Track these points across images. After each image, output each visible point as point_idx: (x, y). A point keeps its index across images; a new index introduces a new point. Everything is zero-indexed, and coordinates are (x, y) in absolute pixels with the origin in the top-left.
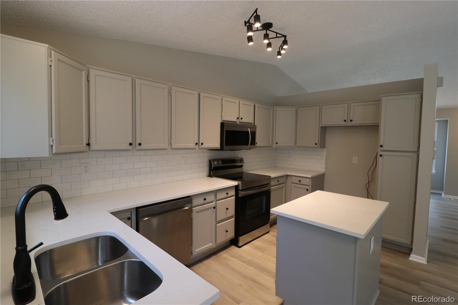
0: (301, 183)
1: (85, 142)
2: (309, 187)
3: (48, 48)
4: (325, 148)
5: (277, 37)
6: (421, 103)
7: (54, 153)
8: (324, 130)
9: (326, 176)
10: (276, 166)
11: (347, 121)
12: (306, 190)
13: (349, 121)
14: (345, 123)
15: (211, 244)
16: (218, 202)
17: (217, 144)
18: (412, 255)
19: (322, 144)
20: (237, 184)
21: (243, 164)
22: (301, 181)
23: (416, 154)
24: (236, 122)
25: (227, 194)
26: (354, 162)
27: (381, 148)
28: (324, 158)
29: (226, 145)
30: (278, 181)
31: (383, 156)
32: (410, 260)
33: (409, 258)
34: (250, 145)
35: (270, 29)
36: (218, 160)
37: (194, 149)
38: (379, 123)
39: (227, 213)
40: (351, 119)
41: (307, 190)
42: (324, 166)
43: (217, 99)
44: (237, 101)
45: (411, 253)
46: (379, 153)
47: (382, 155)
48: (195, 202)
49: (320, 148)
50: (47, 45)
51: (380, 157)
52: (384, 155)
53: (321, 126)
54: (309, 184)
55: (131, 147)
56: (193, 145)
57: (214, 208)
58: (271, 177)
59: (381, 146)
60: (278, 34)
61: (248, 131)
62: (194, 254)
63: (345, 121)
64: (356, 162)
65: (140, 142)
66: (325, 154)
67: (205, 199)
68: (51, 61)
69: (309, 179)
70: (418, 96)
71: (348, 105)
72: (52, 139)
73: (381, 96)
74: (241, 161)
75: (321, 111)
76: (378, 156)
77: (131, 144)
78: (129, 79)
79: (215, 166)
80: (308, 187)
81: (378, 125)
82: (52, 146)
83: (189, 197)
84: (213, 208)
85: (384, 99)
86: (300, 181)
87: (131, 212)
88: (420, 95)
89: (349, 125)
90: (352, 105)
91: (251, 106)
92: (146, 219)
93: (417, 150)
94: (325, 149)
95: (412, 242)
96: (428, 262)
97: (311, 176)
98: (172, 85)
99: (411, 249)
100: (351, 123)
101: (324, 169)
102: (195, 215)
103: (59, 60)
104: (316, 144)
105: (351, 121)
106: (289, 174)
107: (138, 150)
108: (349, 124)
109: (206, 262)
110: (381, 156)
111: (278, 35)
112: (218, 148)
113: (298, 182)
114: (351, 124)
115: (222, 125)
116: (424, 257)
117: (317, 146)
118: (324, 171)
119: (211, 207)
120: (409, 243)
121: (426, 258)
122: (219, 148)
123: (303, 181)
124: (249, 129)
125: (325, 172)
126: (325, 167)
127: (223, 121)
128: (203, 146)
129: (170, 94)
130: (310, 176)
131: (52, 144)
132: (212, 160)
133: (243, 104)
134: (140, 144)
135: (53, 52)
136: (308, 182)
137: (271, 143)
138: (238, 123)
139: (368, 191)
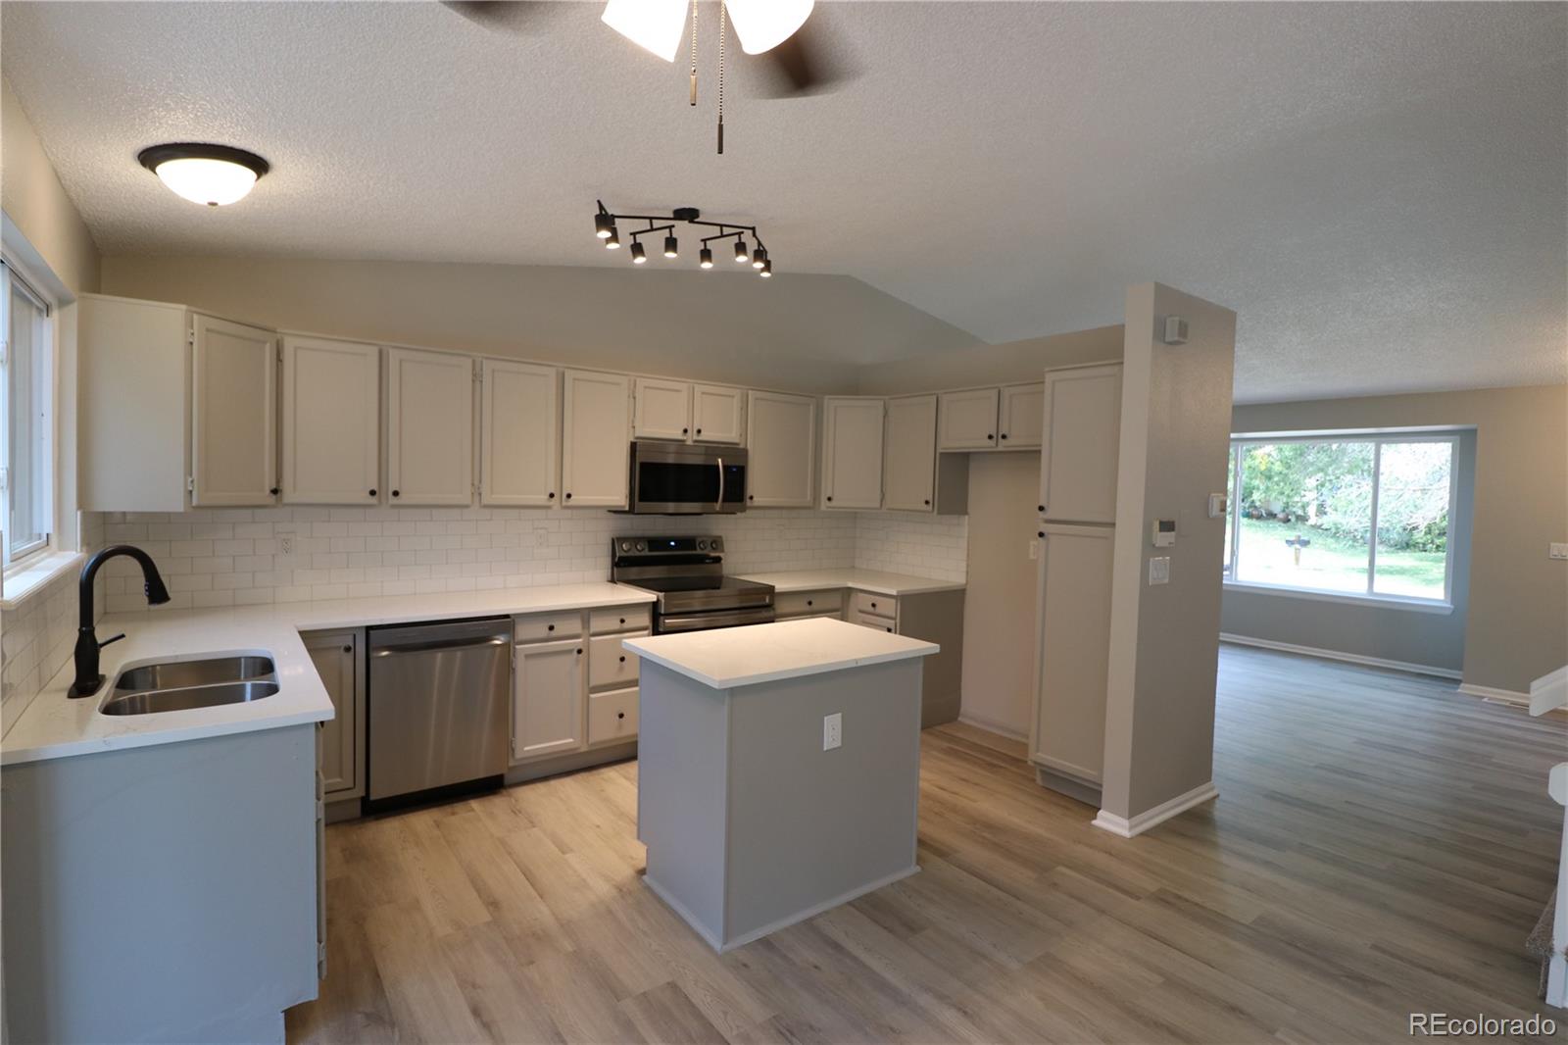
0: (878, 610)
1: (269, 483)
2: (893, 622)
3: (187, 311)
4: (966, 514)
5: (722, 236)
7: (194, 504)
8: (956, 462)
9: (968, 592)
10: (853, 567)
11: (994, 437)
13: (999, 437)
14: (992, 443)
15: (571, 740)
16: (593, 639)
17: (618, 498)
18: (1101, 814)
19: (952, 503)
20: (655, 600)
21: (721, 555)
22: (877, 607)
24: (683, 441)
25: (622, 621)
27: (1041, 515)
28: (963, 543)
29: (641, 500)
30: (810, 603)
31: (1046, 535)
32: (1093, 825)
33: (1091, 820)
34: (724, 500)
35: (696, 220)
36: (635, 540)
37: (548, 507)
38: (1040, 445)
39: (621, 669)
40: (1002, 432)
41: (889, 630)
42: (961, 565)
43: (618, 384)
44: (683, 386)
45: (1099, 807)
47: (1045, 531)
48: (523, 631)
49: (944, 514)
50: (184, 307)
51: (1040, 539)
52: (1049, 534)
53: (939, 450)
54: (894, 615)
55: (373, 500)
56: (543, 499)
57: (580, 651)
58: (777, 591)
59: (1043, 509)
60: (724, 228)
61: (718, 466)
62: (518, 755)
63: (991, 437)
65: (397, 489)
66: (964, 532)
67: (551, 628)
68: (193, 334)
69: (894, 601)
71: (999, 391)
72: (190, 479)
73: (1046, 369)
74: (714, 545)
75: (939, 409)
77: (373, 493)
78: (373, 352)
79: (624, 554)
80: (891, 624)
81: (1039, 451)
82: (191, 492)
83: (507, 616)
84: (575, 652)
86: (874, 605)
87: (355, 636)
89: (1000, 448)
91: (733, 397)
92: (385, 653)
94: (967, 517)
97: (898, 592)
98: (483, 357)
99: (1099, 796)
100: (1005, 442)
101: (962, 575)
102: (520, 663)
103: (208, 330)
104: (927, 502)
105: (1004, 437)
106: (850, 585)
107: (394, 506)
108: (1003, 445)
109: (554, 783)
110: (1042, 535)
111: (726, 231)
112: (624, 507)
113: (872, 609)
114: (1005, 447)
115: (633, 446)
116: (1124, 817)
117: (930, 508)
118: (964, 581)
119: (571, 648)
122: (627, 509)
123: (882, 606)
124: (720, 460)
125: (966, 584)
126: (965, 569)
127: (637, 438)
128: (572, 501)
129: (476, 377)
130: (894, 593)
131: (191, 488)
132: (618, 539)
133: (703, 393)
134: (396, 494)
135: (195, 316)
136: (892, 609)
137: (809, 498)
138: (689, 442)
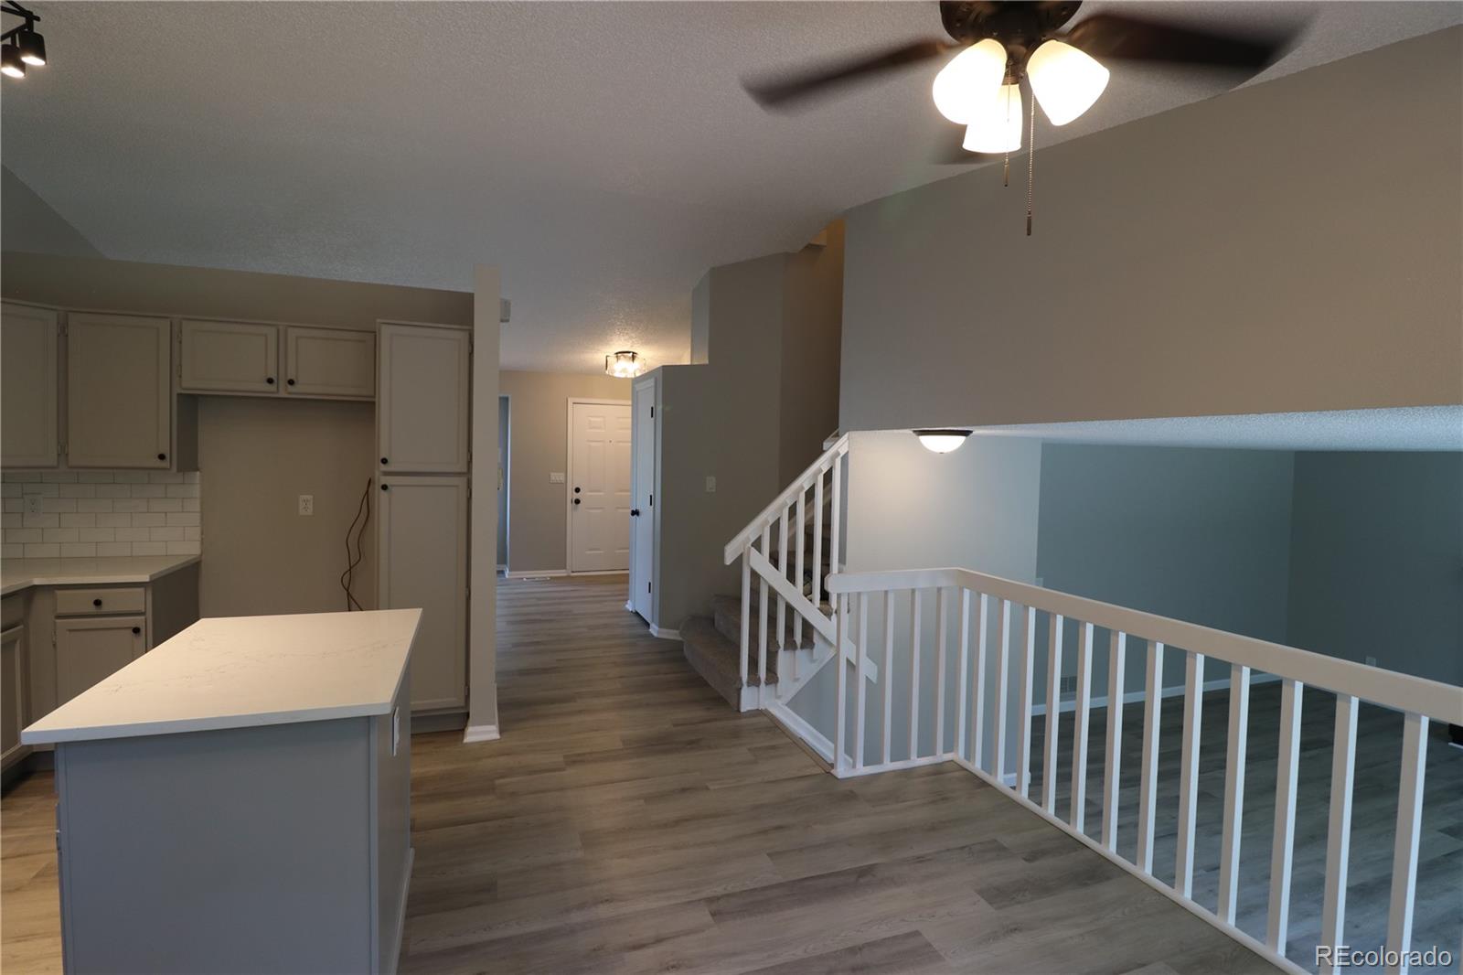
0: (105, 608)
2: (143, 618)
4: (197, 469)
6: (471, 354)
8: (191, 406)
9: (203, 568)
11: (276, 381)
12: (131, 631)
13: (283, 383)
18: (470, 729)
19: (186, 457)
22: (104, 604)
23: (461, 481)
26: (302, 512)
27: (383, 468)
28: (196, 506)
31: (389, 487)
32: (466, 743)
33: (463, 739)
38: (374, 397)
40: (289, 377)
41: (136, 630)
42: (195, 533)
45: (466, 726)
46: (379, 479)
47: (387, 484)
49: (179, 470)
51: (382, 492)
52: (391, 485)
53: (177, 390)
59: (384, 461)
63: (270, 381)
64: (310, 512)
66: (196, 491)
70: (463, 336)
71: (278, 331)
73: (378, 320)
75: (175, 337)
76: (378, 487)
80: (137, 621)
81: (374, 403)
85: (386, 332)
86: (98, 603)
88: (467, 335)
89: (282, 394)
90: (293, 333)
93: (465, 470)
94: (198, 473)
95: (467, 697)
96: (501, 732)
97: (151, 577)
99: (468, 715)
100: (290, 388)
101: (198, 544)
104: (162, 457)
105: (291, 382)
106: (38, 581)
108: (284, 392)
110: (385, 487)
113: (92, 609)
114: (290, 393)
116: (493, 724)
117: (165, 464)
118: (197, 552)
120: (462, 703)
121: (497, 723)
123: (112, 601)
125: (201, 555)
126: (198, 537)
130: (146, 578)
136: (140, 600)
139: (348, 594)
